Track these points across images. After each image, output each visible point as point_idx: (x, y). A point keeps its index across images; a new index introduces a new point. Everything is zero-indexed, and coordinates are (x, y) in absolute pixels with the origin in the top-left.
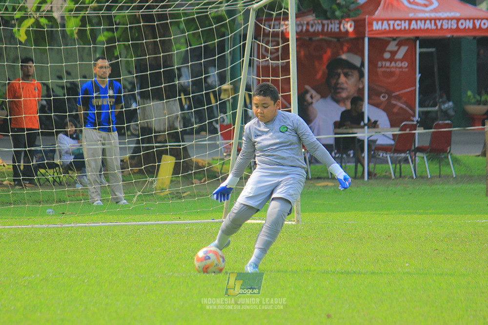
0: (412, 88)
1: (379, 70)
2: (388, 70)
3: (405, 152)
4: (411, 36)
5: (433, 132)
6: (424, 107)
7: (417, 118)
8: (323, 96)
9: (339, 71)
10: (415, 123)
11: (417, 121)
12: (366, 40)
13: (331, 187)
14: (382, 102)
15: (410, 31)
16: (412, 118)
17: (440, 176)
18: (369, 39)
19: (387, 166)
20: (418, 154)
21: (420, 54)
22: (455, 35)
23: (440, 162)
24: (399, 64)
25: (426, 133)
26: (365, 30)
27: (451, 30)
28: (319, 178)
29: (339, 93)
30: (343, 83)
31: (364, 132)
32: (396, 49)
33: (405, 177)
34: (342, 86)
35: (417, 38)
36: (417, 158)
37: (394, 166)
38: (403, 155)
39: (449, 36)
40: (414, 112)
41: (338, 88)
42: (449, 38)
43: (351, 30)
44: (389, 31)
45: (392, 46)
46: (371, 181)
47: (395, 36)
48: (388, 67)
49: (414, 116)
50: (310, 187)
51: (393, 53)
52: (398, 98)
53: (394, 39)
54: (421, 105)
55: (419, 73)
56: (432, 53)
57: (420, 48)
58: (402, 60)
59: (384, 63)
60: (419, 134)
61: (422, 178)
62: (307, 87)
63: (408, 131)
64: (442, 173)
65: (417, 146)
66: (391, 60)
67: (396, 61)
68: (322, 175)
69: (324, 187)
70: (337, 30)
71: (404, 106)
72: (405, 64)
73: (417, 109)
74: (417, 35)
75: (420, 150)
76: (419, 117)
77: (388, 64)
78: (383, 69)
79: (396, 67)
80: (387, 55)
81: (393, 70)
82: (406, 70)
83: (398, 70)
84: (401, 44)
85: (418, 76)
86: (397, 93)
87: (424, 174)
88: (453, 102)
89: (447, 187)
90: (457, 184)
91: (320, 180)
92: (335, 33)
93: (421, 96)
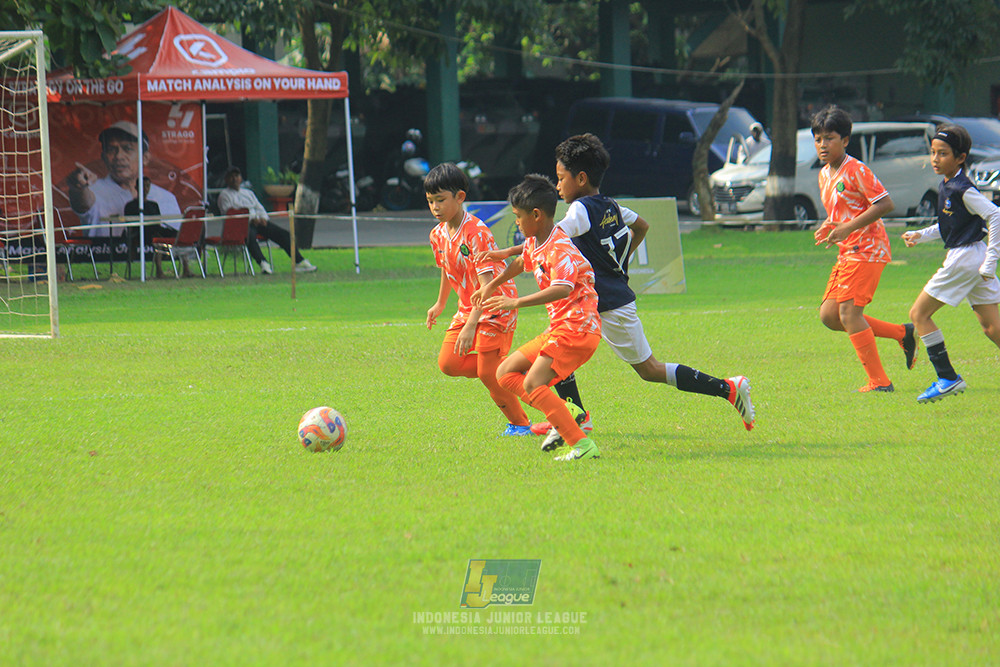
0: (200, 164)
1: (166, 142)
2: (175, 142)
3: (190, 245)
4: (195, 99)
5: (226, 221)
6: (215, 187)
7: (206, 202)
8: (101, 176)
9: (116, 144)
10: (203, 208)
11: (206, 207)
12: (139, 104)
13: (99, 289)
14: (170, 182)
15: (193, 92)
16: (200, 202)
17: (236, 274)
18: (144, 104)
19: (169, 263)
20: (207, 247)
21: (208, 121)
22: (250, 97)
23: (235, 258)
24: (186, 134)
25: (218, 221)
26: (137, 90)
27: (245, 92)
28: (83, 279)
29: (120, 171)
30: (123, 160)
31: (138, 221)
32: (180, 115)
33: (193, 276)
34: (122, 163)
35: (203, 101)
36: (207, 252)
37: (178, 262)
38: (189, 249)
39: (242, 98)
40: (202, 194)
41: (118, 166)
42: (243, 102)
43: (119, 91)
44: (169, 93)
45: (175, 112)
46: (151, 283)
47: (174, 99)
48: (174, 139)
49: (202, 199)
50: (71, 291)
51: (179, 121)
52: (187, 177)
53: (174, 103)
54: (210, 186)
55: (207, 145)
56: (222, 120)
57: (207, 113)
58: (188, 130)
59: (169, 133)
60: (209, 222)
61: (214, 276)
62: (78, 164)
63: (194, 219)
64: (238, 269)
65: (206, 236)
66: (178, 128)
67: (182, 130)
68: (87, 276)
69: (89, 290)
70: (102, 92)
71: (193, 188)
72: (192, 134)
73: (206, 190)
74: (203, 97)
75: (212, 242)
76: (209, 199)
77: (174, 134)
78: (170, 141)
79: (183, 138)
80: (171, 124)
81: (181, 141)
82: (192, 142)
83: (185, 142)
84: (185, 108)
85: (206, 149)
86: (185, 171)
87: (217, 272)
88: (251, 182)
89: (243, 287)
90: (257, 284)
91: (84, 283)
92: (100, 96)
93: (210, 174)
